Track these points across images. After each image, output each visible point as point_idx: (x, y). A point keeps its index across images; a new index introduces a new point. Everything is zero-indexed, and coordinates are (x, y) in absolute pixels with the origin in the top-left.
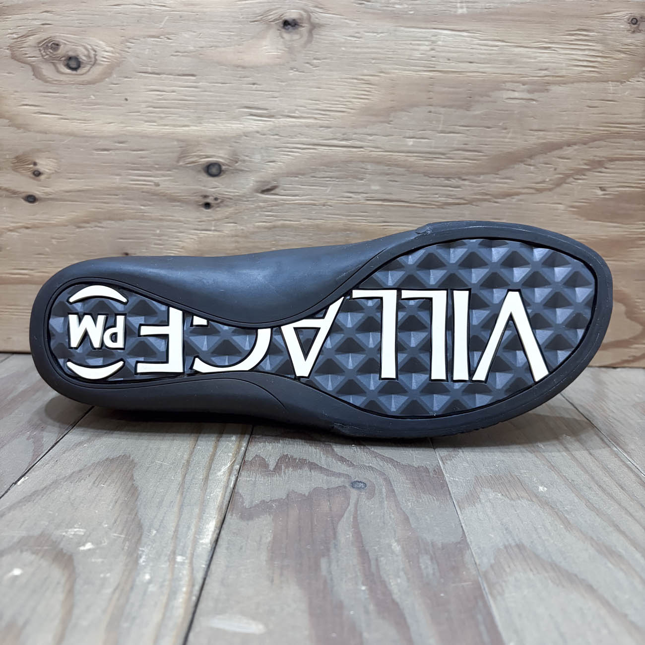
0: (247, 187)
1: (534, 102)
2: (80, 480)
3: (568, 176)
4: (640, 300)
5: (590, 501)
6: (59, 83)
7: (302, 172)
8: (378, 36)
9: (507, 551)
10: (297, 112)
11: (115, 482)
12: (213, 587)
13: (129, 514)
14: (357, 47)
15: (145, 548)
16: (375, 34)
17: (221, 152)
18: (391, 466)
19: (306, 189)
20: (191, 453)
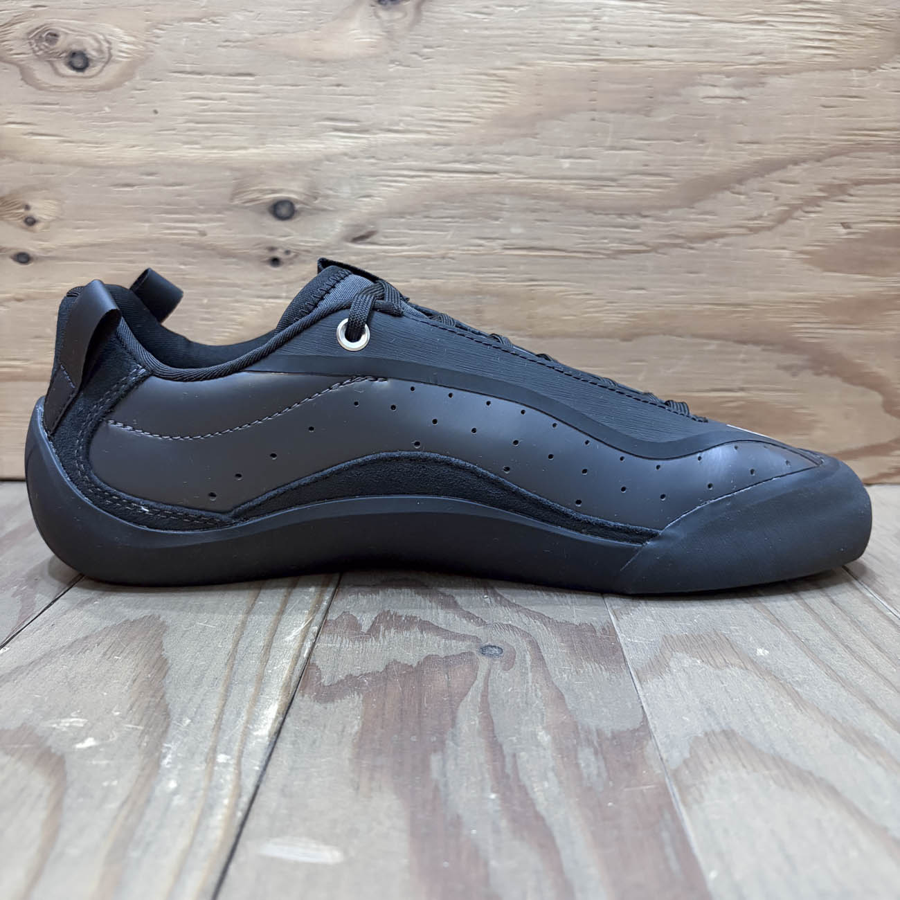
0: (332, 233)
1: (744, 102)
2: (84, 651)
3: (795, 208)
5: (832, 667)
6: (58, 90)
7: (412, 210)
8: (516, 11)
9: (709, 740)
10: (402, 124)
11: (135, 653)
12: (269, 799)
13: (153, 696)
14: (486, 29)
15: (173, 743)
16: (512, 9)
17: (293, 184)
18: (539, 624)
19: (417, 234)
20: (249, 611)
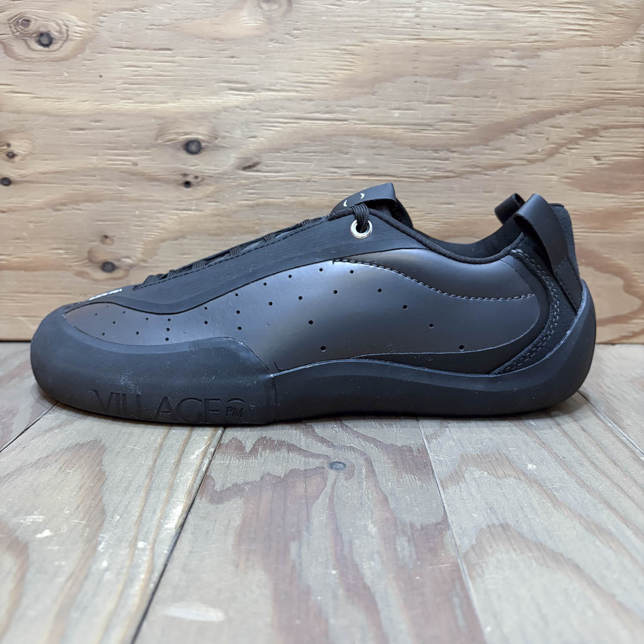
0: (229, 164)
1: (524, 69)
2: (45, 466)
3: (561, 145)
4: (637, 274)
5: (581, 477)
6: (30, 60)
7: (285, 147)
9: (490, 530)
10: (278, 85)
11: (82, 468)
12: (174, 573)
13: (93, 499)
14: (339, 16)
15: (106, 534)
17: (200, 128)
18: (372, 446)
19: (290, 164)
20: (165, 438)
